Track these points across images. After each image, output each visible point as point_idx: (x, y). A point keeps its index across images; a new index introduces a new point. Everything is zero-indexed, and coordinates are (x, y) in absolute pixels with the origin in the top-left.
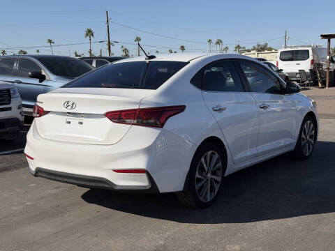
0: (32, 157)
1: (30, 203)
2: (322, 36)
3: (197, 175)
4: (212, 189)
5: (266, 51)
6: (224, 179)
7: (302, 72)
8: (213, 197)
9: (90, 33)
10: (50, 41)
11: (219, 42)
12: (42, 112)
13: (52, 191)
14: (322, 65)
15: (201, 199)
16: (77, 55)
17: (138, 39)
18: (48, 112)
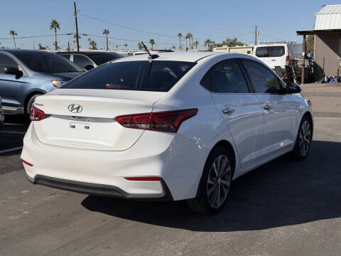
0: (31, 163)
1: (28, 212)
2: (297, 32)
3: (209, 181)
4: (222, 194)
5: (237, 46)
6: (233, 183)
7: (277, 68)
8: (222, 203)
9: (55, 25)
10: (13, 33)
11: (189, 36)
12: (41, 115)
13: (48, 198)
14: (297, 61)
15: (212, 206)
16: (41, 48)
17: (106, 32)
18: (48, 116)
